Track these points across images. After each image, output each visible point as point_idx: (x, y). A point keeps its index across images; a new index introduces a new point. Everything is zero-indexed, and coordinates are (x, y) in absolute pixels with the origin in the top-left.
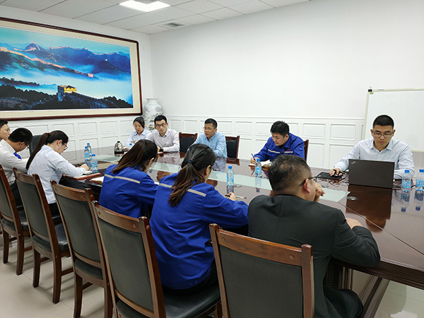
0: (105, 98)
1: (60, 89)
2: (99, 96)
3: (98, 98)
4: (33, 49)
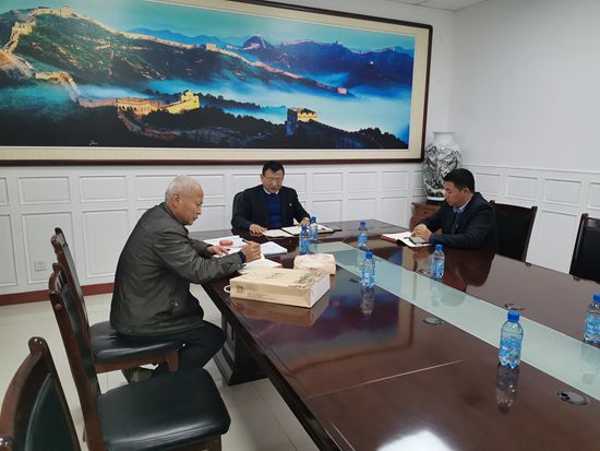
0: (362, 131)
1: (292, 114)
2: (352, 127)
3: (349, 131)
4: (255, 46)
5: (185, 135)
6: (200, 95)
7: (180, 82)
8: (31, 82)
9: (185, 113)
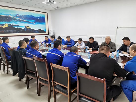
0: (38, 30)
4: (18, 16)
6: (8, 24)
7: (4, 22)
9: (6, 27)
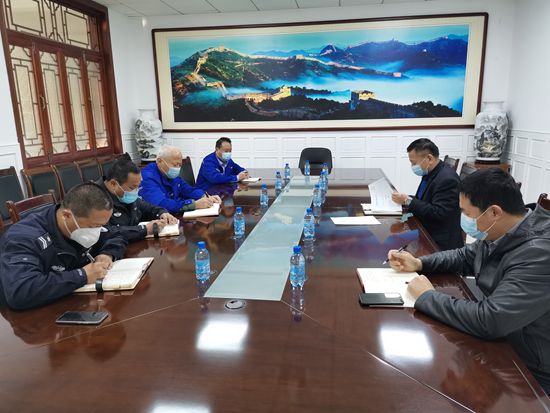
0: (414, 104)
1: (355, 95)
3: (403, 105)
4: (329, 51)
5: (281, 113)
6: (291, 88)
8: (204, 89)
9: (283, 100)
